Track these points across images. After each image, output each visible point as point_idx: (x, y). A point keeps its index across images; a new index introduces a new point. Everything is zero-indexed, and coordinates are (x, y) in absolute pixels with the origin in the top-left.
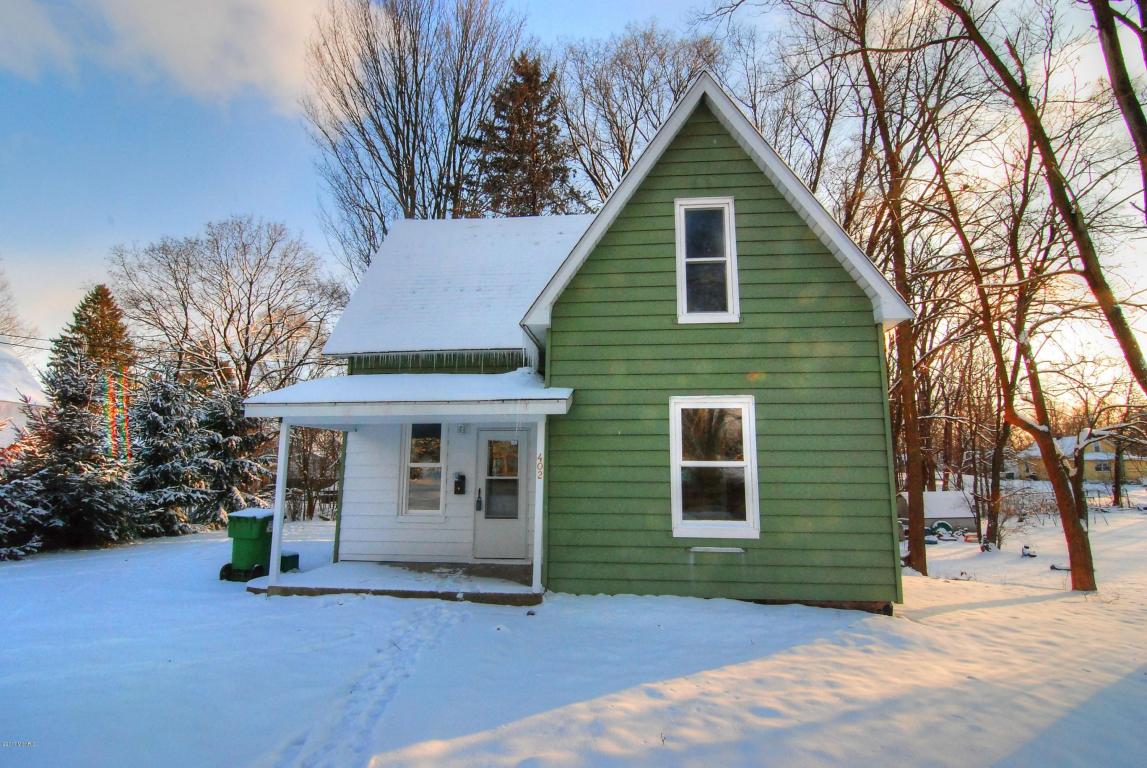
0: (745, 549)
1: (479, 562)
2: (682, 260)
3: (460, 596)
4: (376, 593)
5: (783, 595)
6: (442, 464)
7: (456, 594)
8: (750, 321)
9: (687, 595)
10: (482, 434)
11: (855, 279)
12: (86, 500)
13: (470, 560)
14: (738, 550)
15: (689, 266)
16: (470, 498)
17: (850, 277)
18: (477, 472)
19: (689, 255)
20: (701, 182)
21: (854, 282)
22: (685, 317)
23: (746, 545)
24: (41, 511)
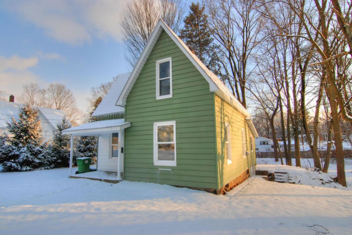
0: (173, 170)
2: (158, 79)
3: (103, 180)
4: (88, 178)
5: (183, 185)
7: (102, 179)
8: (176, 96)
9: (157, 183)
12: (65, 155)
14: (171, 170)
15: (161, 81)
19: (160, 78)
20: (163, 54)
22: (159, 98)
23: (173, 168)
24: (55, 158)
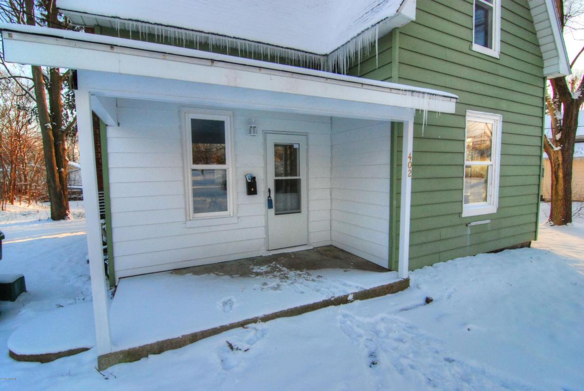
1: (271, 253)
3: (350, 297)
6: (229, 165)
7: (347, 296)
8: (506, 61)
10: (269, 137)
11: (540, 44)
13: (265, 254)
14: (489, 221)
16: (261, 198)
17: (538, 41)
18: (266, 173)
21: (538, 46)
